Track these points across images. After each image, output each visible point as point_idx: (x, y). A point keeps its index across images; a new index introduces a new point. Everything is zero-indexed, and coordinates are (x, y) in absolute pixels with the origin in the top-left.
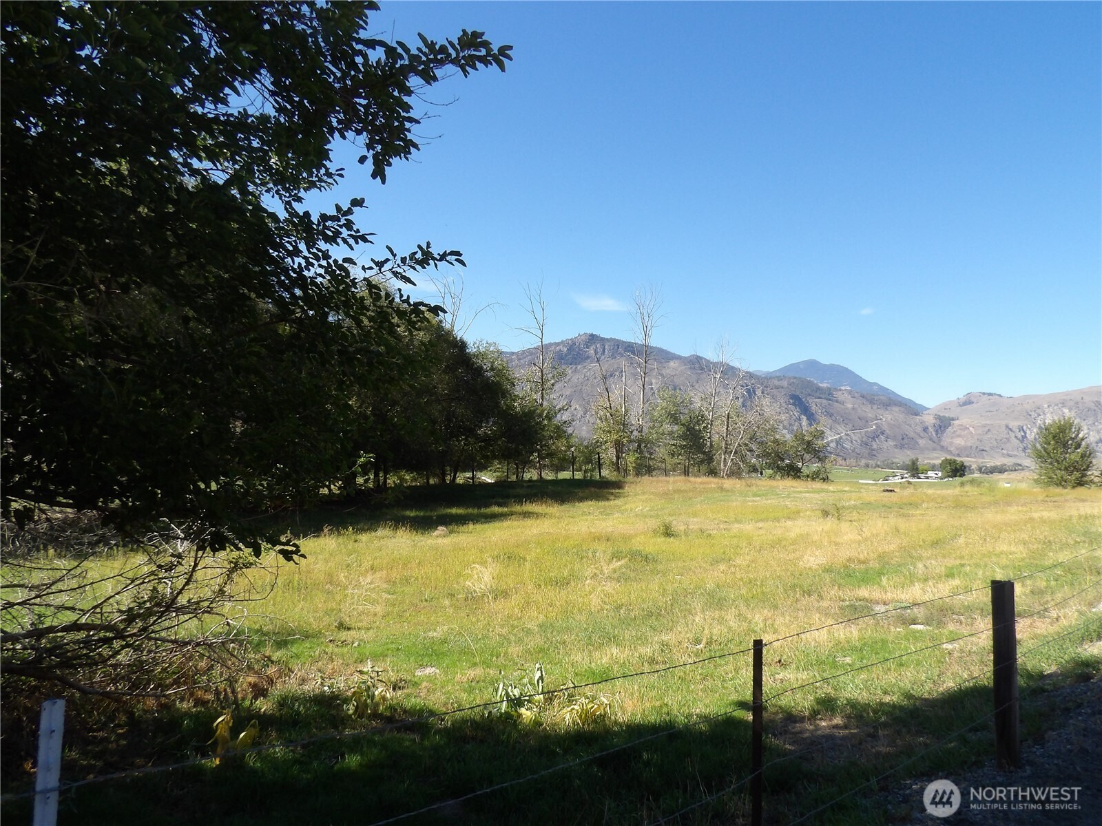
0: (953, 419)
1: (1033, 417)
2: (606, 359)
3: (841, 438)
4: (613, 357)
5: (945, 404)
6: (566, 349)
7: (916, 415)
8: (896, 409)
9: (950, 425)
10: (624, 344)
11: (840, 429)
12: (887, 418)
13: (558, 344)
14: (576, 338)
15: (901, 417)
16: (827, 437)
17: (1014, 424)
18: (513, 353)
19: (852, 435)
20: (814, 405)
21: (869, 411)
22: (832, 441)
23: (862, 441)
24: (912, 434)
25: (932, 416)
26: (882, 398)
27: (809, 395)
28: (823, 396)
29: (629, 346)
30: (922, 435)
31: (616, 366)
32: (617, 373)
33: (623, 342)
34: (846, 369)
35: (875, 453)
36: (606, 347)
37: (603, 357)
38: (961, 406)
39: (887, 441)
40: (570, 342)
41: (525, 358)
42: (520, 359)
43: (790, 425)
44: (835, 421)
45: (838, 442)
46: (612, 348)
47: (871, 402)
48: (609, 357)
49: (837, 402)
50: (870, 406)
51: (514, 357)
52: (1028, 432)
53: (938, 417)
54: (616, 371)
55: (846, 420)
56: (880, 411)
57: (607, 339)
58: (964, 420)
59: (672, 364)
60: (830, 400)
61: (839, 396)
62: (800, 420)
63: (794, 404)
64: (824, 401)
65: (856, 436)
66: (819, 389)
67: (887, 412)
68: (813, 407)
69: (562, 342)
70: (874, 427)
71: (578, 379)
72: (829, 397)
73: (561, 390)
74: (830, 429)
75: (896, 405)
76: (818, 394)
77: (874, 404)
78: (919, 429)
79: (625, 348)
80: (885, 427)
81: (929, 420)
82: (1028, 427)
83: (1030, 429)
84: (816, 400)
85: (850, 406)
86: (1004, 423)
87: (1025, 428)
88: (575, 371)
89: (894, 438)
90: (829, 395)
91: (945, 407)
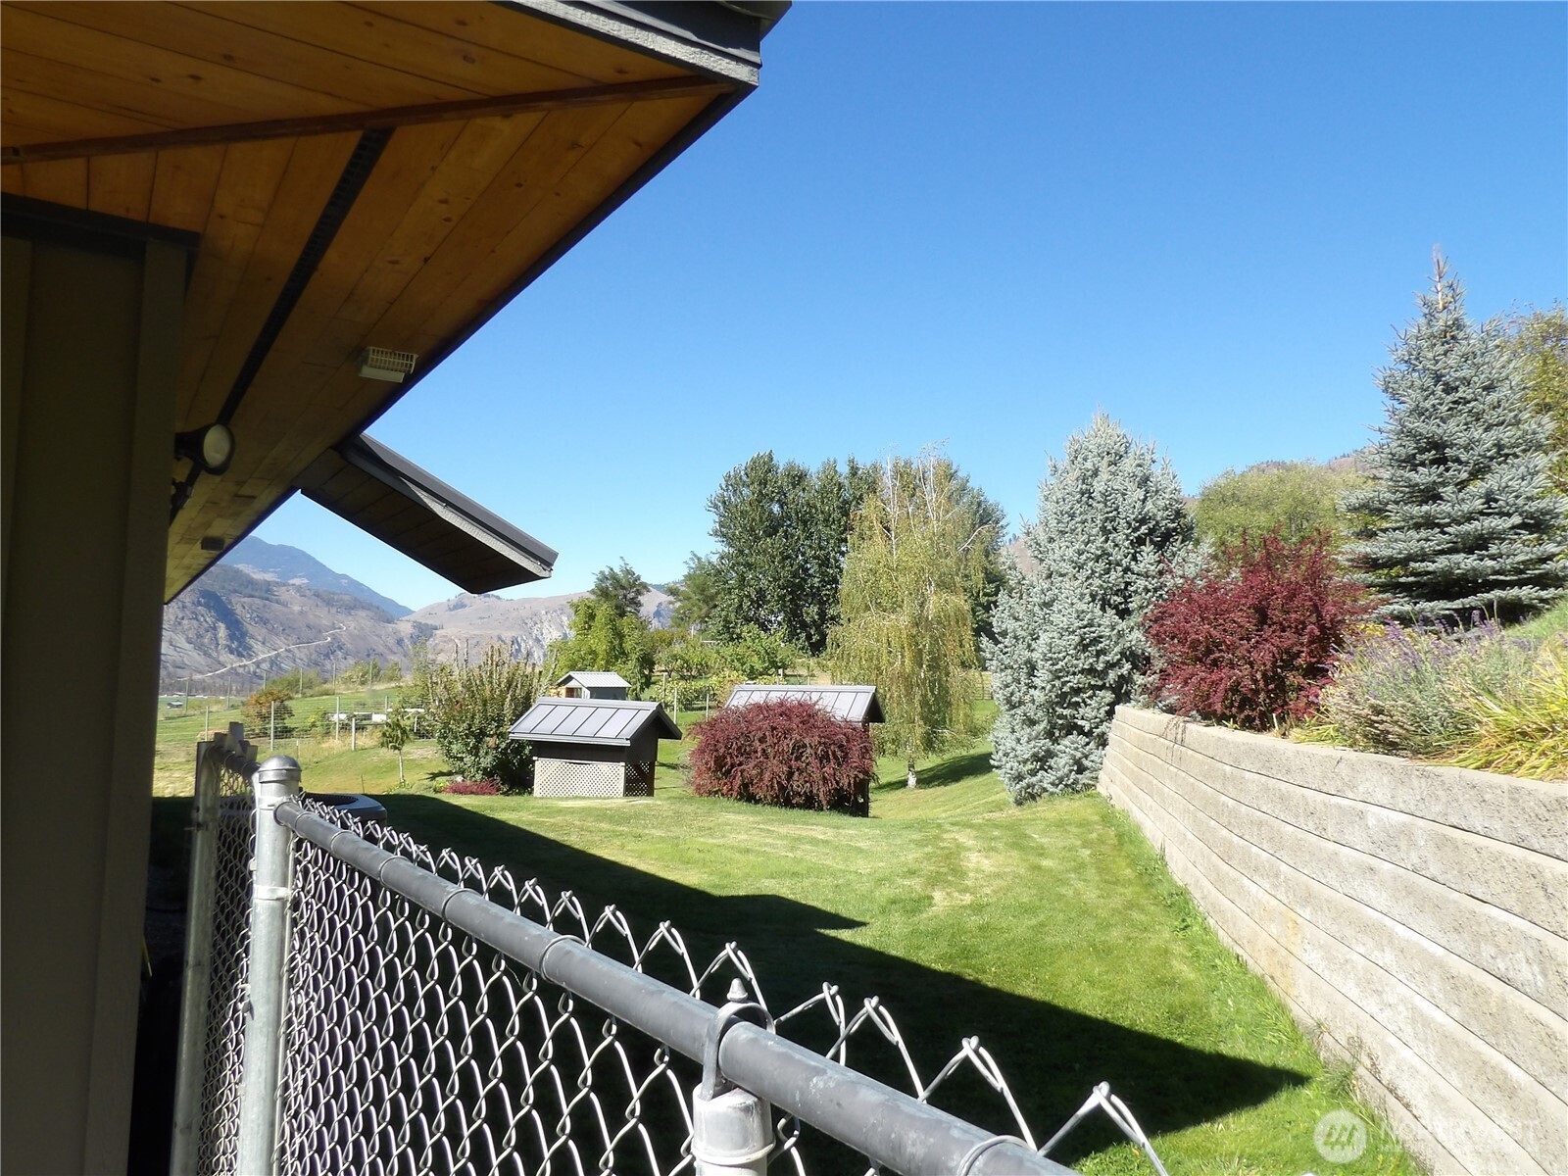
0: (436, 629)
1: (529, 625)
3: (278, 655)
5: (432, 607)
7: (389, 623)
8: (362, 613)
9: (431, 636)
11: (278, 642)
12: (349, 626)
15: (368, 624)
16: (257, 655)
17: (508, 635)
19: (296, 651)
20: (240, 605)
21: (323, 616)
22: (264, 660)
23: (310, 660)
24: (381, 649)
25: (410, 624)
26: (346, 597)
27: (235, 591)
28: (256, 594)
30: (395, 650)
34: (304, 554)
35: (327, 675)
38: (450, 610)
39: (345, 659)
43: (199, 636)
44: (272, 631)
45: (273, 662)
47: (329, 603)
49: (277, 602)
50: (326, 609)
52: (523, 645)
53: (418, 626)
55: (287, 629)
56: (340, 617)
58: (449, 631)
60: (267, 599)
61: (283, 594)
62: (215, 628)
63: (207, 606)
64: (257, 601)
65: (302, 653)
66: (251, 582)
67: (350, 618)
68: (239, 610)
70: (329, 639)
72: (267, 595)
74: (263, 643)
75: (363, 608)
76: (248, 591)
77: (333, 606)
78: (391, 642)
80: (345, 639)
81: (405, 628)
82: (522, 639)
83: (525, 641)
84: (246, 599)
85: (296, 608)
86: (495, 633)
87: (519, 639)
89: (356, 654)
90: (266, 591)
91: (431, 612)
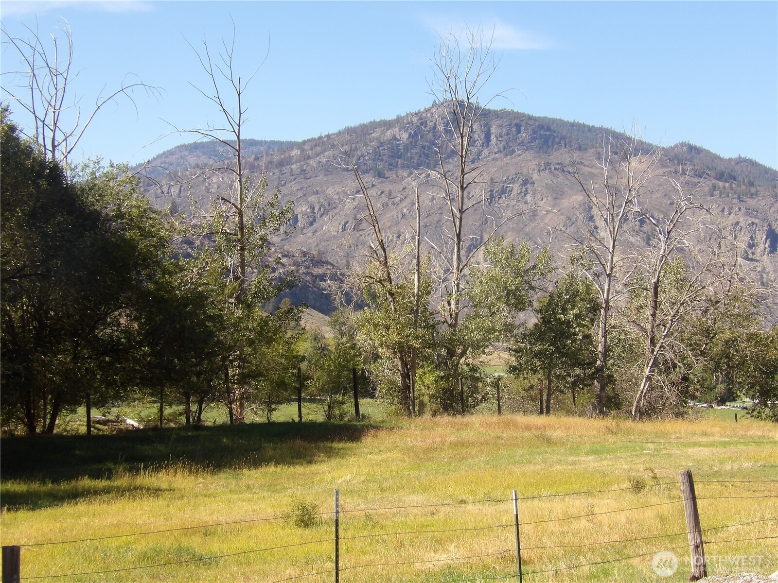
2: (493, 156)
4: (508, 150)
6: (405, 136)
10: (531, 122)
13: (387, 125)
14: (427, 110)
18: (292, 145)
29: (541, 127)
31: (512, 171)
32: (516, 187)
33: (530, 118)
36: (493, 130)
37: (486, 152)
40: (415, 119)
41: (318, 155)
42: (309, 158)
46: (504, 130)
48: (500, 151)
51: (296, 152)
54: (513, 181)
57: (495, 112)
59: (634, 163)
69: (398, 120)
71: (433, 199)
73: (397, 224)
79: (534, 132)
88: (428, 183)
